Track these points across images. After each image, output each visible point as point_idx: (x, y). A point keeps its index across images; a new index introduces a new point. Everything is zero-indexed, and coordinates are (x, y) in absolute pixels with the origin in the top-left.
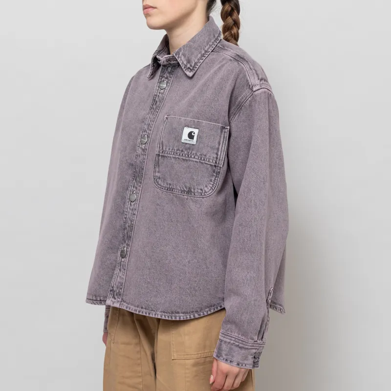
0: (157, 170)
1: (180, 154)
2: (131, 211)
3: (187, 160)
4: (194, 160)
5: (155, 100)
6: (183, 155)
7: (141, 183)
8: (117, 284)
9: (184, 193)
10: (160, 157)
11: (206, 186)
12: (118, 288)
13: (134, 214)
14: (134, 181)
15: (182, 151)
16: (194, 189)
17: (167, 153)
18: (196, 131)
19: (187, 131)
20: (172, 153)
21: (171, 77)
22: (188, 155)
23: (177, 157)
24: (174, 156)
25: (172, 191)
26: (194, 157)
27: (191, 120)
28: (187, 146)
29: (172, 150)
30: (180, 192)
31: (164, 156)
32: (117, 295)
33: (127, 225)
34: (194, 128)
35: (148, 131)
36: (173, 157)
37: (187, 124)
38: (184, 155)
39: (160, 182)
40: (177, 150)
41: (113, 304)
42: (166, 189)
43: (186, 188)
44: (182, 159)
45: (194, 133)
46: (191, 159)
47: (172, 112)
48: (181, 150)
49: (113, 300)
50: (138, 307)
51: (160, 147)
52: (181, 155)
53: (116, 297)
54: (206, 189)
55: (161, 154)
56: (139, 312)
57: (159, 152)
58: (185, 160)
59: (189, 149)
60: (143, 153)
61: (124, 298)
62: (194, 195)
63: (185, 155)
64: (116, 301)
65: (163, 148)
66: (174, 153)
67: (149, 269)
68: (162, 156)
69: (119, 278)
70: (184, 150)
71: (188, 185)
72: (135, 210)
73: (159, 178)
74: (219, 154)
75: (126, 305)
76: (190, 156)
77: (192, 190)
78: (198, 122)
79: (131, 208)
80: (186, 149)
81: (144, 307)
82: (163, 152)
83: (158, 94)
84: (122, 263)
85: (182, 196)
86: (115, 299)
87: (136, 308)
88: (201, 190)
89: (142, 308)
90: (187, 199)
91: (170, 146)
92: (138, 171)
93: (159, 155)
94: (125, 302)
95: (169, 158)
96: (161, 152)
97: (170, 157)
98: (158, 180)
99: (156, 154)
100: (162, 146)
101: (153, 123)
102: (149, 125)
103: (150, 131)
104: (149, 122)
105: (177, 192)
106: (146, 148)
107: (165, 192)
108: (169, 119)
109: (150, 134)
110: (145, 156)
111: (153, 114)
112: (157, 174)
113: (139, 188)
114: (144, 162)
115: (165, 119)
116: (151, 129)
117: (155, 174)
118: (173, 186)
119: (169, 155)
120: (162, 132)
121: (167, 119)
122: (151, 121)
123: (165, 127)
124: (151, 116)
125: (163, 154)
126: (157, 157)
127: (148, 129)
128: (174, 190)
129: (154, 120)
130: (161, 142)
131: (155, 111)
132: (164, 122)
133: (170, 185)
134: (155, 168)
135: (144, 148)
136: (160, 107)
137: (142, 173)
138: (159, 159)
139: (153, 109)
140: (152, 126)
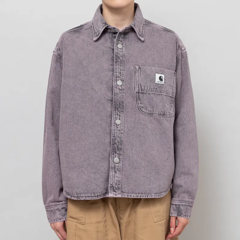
0: (139, 102)
1: (155, 91)
2: (118, 132)
4: (164, 94)
5: (117, 56)
7: (123, 112)
8: (115, 182)
9: (161, 115)
10: (140, 94)
11: (171, 110)
12: (116, 184)
13: (121, 133)
14: (117, 111)
15: (156, 89)
16: (166, 113)
17: (146, 91)
18: (163, 76)
20: (150, 91)
21: (124, 41)
22: (160, 91)
23: (154, 93)
24: (152, 92)
25: (152, 115)
26: (164, 93)
27: (159, 69)
28: (160, 85)
29: (150, 88)
30: (158, 115)
31: (143, 93)
32: (116, 189)
33: (117, 141)
34: (161, 74)
35: (121, 77)
36: (152, 93)
37: (157, 72)
38: (158, 91)
39: (144, 110)
40: (153, 89)
41: (116, 195)
42: (148, 114)
44: (157, 94)
45: (162, 77)
46: (162, 94)
47: (140, 64)
49: (114, 193)
50: (138, 194)
51: (139, 87)
52: (156, 91)
53: (116, 191)
54: (171, 112)
55: (140, 92)
56: (140, 196)
57: (139, 90)
58: (159, 94)
59: (161, 87)
60: (121, 92)
61: (123, 190)
62: (167, 116)
63: (159, 92)
64: (117, 193)
65: (141, 88)
66: (151, 91)
68: (141, 93)
69: (116, 178)
70: (158, 88)
71: (163, 110)
72: (122, 130)
73: (143, 107)
74: (174, 89)
75: (127, 194)
76: (161, 92)
77: (166, 114)
78: (163, 70)
79: (118, 129)
80: (159, 88)
81: (143, 193)
82: (142, 90)
83: (118, 52)
84: (116, 167)
85: (159, 118)
87: (137, 195)
88: (169, 112)
89: (142, 194)
90: (163, 119)
91: (147, 86)
92: (118, 104)
93: (139, 93)
94: (124, 193)
96: (140, 90)
97: (149, 93)
98: (142, 109)
99: (136, 92)
100: (141, 86)
101: (123, 72)
102: (120, 73)
103: (123, 77)
104: (120, 71)
105: (155, 115)
106: (123, 88)
107: (147, 116)
108: (142, 69)
109: (124, 79)
110: (123, 94)
111: (121, 66)
112: (140, 105)
113: (122, 115)
114: (123, 98)
115: (138, 69)
116: (123, 75)
117: (138, 105)
118: (153, 112)
119: (148, 92)
120: (138, 77)
121: (140, 69)
122: (121, 70)
123: (140, 74)
124: (120, 67)
125: (142, 92)
126: (137, 94)
127: (121, 76)
128: (153, 114)
129: (124, 69)
130: (139, 84)
131: (121, 63)
132: (138, 71)
133: (151, 111)
134: (137, 101)
135: (121, 88)
136: (124, 61)
137: (123, 105)
138: (139, 95)
139: (119, 62)
140: (123, 73)
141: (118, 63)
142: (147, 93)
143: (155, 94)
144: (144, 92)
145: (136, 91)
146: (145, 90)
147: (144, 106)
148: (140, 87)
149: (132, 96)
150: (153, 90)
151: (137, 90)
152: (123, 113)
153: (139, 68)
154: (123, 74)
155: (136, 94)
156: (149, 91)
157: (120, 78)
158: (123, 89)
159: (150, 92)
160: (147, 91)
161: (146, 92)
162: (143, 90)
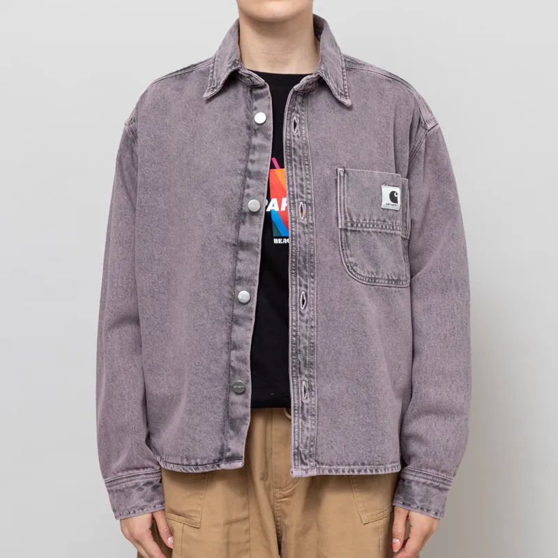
1: (382, 226)
2: (304, 324)
3: (392, 234)
5: (290, 147)
6: (386, 226)
7: (313, 278)
8: (304, 441)
9: (392, 283)
10: (349, 234)
12: (306, 446)
13: (312, 327)
14: (298, 277)
15: (384, 221)
16: (403, 276)
17: (362, 226)
18: (398, 190)
19: (386, 191)
20: (371, 226)
21: (303, 111)
22: (393, 227)
23: (379, 230)
24: (374, 230)
25: (375, 282)
28: (391, 213)
29: (370, 220)
30: (386, 282)
31: (355, 231)
32: (306, 458)
33: (302, 346)
35: (304, 196)
36: (374, 232)
37: (384, 180)
38: (388, 227)
39: (359, 271)
40: (377, 221)
41: (307, 473)
42: (367, 280)
43: (395, 275)
44: (386, 233)
45: (397, 194)
48: (382, 219)
49: (305, 467)
50: (354, 465)
51: (346, 218)
52: (384, 227)
53: (307, 461)
55: (349, 228)
56: (359, 471)
57: (346, 224)
58: (390, 234)
59: (393, 217)
60: (306, 230)
61: (320, 459)
62: (402, 284)
63: (390, 227)
64: (308, 467)
65: (351, 219)
66: (373, 225)
67: (367, 403)
68: (352, 231)
69: (306, 432)
70: (387, 220)
72: (312, 320)
75: (327, 467)
76: (395, 228)
77: (401, 278)
79: (305, 318)
80: (390, 219)
81: (366, 462)
82: (352, 225)
83: (292, 138)
84: (305, 407)
86: (307, 465)
87: (352, 467)
89: (363, 464)
90: (395, 292)
91: (365, 215)
92: (301, 259)
93: (346, 230)
94: (322, 464)
95: (365, 234)
96: (349, 224)
97: (369, 232)
98: (355, 268)
99: (341, 229)
100: (350, 215)
101: (308, 182)
102: (301, 186)
103: (309, 196)
104: (299, 181)
105: (381, 283)
106: (311, 222)
107: (365, 286)
108: (350, 174)
109: (311, 200)
110: (311, 236)
111: (301, 169)
112: (350, 259)
113: (312, 285)
114: (313, 244)
115: (342, 175)
116: (309, 191)
117: (346, 260)
118: (377, 274)
119: (365, 229)
120: (344, 194)
121: (348, 174)
122: (302, 179)
123: (348, 187)
124: (298, 172)
125: (353, 229)
126: (343, 233)
127: (303, 192)
128: (377, 281)
129: (308, 177)
130: (346, 211)
131: (300, 163)
132: (342, 179)
133: (372, 273)
134: (343, 250)
135: (305, 223)
136: (307, 157)
137: (312, 262)
138: (347, 236)
139: (295, 160)
140: (309, 186)
141: (294, 163)
142: (364, 231)
143: (380, 232)
144: (358, 229)
145: (340, 227)
146: (359, 225)
147: (357, 263)
148: (348, 216)
149: (332, 239)
150: (378, 225)
151: (343, 225)
152: (312, 280)
153: (345, 172)
154: (308, 189)
155: (341, 235)
156: (368, 226)
157: (302, 198)
158: (311, 224)
159: (370, 230)
160: (364, 225)
161: (361, 229)
162: (355, 225)
